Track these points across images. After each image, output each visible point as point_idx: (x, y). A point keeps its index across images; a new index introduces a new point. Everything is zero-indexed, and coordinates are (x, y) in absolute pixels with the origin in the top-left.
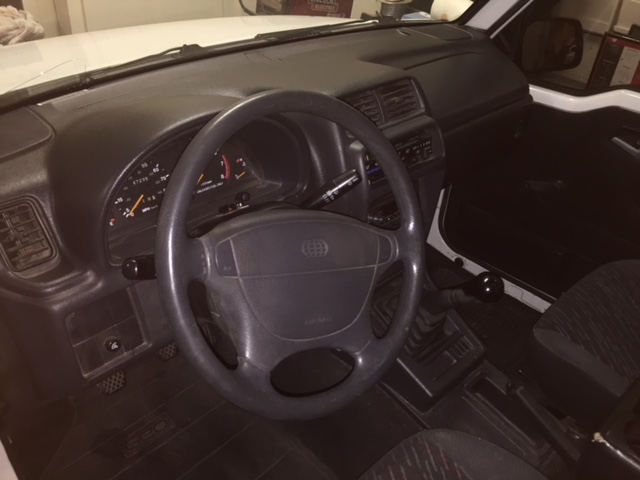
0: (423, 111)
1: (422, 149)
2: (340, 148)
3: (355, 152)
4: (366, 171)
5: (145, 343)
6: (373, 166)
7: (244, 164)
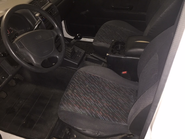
0: (49, 2)
1: (52, 11)
2: (33, 17)
3: (37, 16)
4: (42, 20)
5: (10, 75)
6: (43, 19)
7: (12, 29)
